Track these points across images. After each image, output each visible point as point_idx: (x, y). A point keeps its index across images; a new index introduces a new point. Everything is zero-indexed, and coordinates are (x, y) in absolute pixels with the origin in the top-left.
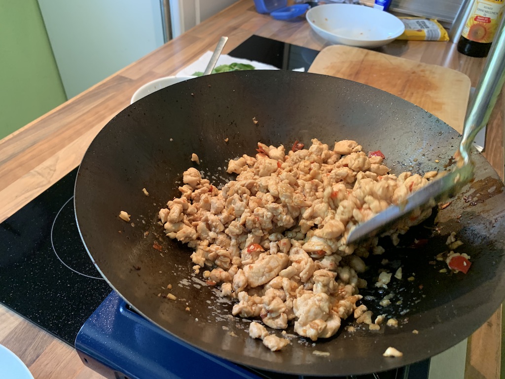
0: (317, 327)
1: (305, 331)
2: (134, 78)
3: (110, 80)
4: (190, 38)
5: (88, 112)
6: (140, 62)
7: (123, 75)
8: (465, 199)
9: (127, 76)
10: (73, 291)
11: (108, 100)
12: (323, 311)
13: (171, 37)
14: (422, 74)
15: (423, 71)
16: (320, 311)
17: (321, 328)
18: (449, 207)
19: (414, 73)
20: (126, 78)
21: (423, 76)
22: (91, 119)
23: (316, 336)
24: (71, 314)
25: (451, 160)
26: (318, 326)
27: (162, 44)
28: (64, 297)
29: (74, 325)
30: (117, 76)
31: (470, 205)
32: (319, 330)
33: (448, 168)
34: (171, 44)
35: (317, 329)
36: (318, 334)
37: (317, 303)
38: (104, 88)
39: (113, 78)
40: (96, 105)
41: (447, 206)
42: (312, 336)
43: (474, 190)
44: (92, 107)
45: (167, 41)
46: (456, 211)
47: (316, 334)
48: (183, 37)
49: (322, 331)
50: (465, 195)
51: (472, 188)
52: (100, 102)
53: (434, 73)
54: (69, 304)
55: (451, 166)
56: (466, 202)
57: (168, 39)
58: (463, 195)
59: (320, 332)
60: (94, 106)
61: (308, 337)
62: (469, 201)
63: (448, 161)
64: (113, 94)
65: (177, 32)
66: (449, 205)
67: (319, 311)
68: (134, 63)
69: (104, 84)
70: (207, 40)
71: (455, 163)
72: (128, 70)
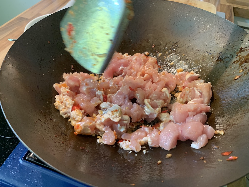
2: (29, 18)
3: (15, 19)
6: (32, 8)
7: (22, 17)
11: (14, 31)
20: (24, 18)
25: (241, 49)
30: (19, 17)
33: (239, 55)
38: (12, 25)
39: (17, 18)
40: (7, 34)
41: (238, 78)
44: (5, 36)
52: (9, 33)
53: (196, 4)
55: (241, 53)
63: (239, 50)
64: (17, 27)
68: (28, 9)
69: (11, 23)
71: (244, 51)
72: (25, 13)
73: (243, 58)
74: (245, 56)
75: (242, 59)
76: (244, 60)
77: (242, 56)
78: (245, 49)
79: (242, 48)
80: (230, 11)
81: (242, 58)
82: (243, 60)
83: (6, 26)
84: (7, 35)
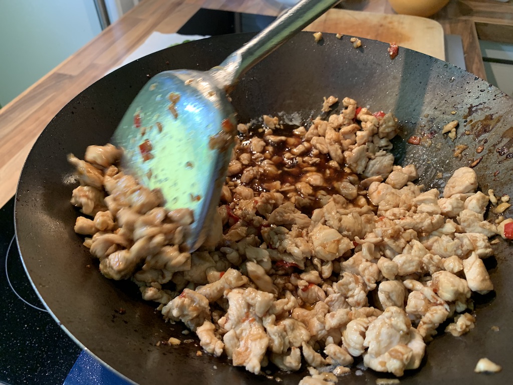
0: (401, 356)
1: (383, 364)
2: (74, 73)
3: (46, 80)
4: (130, 22)
5: (27, 119)
6: (78, 55)
7: (61, 72)
8: (499, 152)
9: (66, 72)
10: (44, 334)
11: (47, 102)
12: (399, 331)
13: (109, 23)
14: (390, 26)
15: (390, 23)
16: (395, 331)
17: (407, 357)
18: (481, 165)
19: (381, 26)
21: (392, 28)
22: (31, 127)
23: (402, 369)
24: (48, 363)
25: (470, 108)
26: (403, 355)
27: (99, 31)
28: (35, 344)
29: (53, 376)
30: (54, 74)
31: (507, 157)
32: (404, 360)
33: (469, 119)
34: (110, 30)
35: (402, 360)
36: (404, 365)
37: (387, 321)
38: (41, 90)
39: (50, 77)
41: (478, 164)
42: (396, 370)
43: (508, 139)
44: (31, 112)
45: (105, 28)
46: (491, 167)
47: (401, 366)
48: (123, 21)
49: (409, 361)
50: (497, 147)
51: (505, 137)
53: (402, 23)
54: (43, 351)
55: (472, 116)
56: (500, 155)
57: (106, 25)
58: (495, 148)
59: (406, 363)
60: (33, 111)
61: (390, 371)
62: (504, 153)
63: (467, 111)
64: (53, 94)
65: (115, 16)
66: (480, 161)
67: (392, 331)
68: (70, 57)
69: (40, 86)
70: (151, 20)
71: (476, 110)
72: (65, 65)
73: (479, 125)
74: (481, 121)
75: (476, 128)
76: (481, 128)
77: (475, 121)
78: (479, 107)
79: (472, 107)
80: (469, 31)
81: (477, 125)
82: (479, 128)
83: (30, 92)
84: (36, 112)
